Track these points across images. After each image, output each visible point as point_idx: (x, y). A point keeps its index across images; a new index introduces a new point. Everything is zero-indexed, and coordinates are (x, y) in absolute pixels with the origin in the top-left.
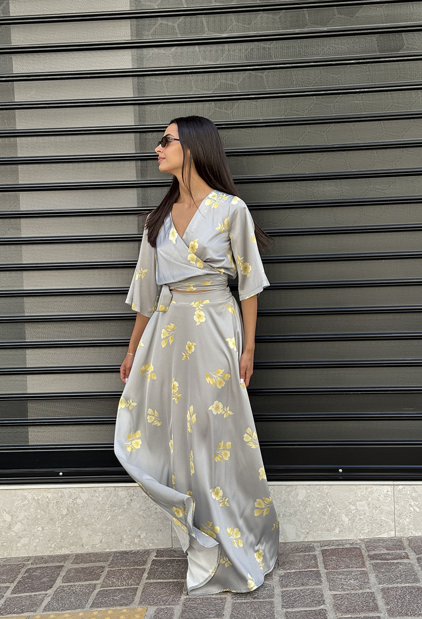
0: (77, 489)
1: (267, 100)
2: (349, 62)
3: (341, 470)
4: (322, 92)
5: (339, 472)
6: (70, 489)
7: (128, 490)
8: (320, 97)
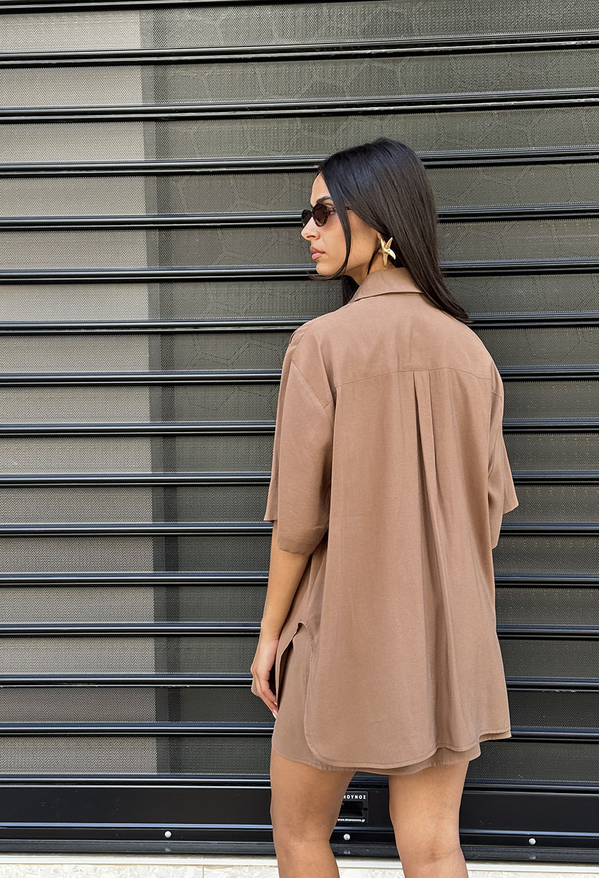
0: (21, 866)
1: (403, 115)
2: (568, 43)
3: (533, 841)
4: (513, 103)
5: (529, 844)
6: (8, 867)
7: (119, 870)
8: (508, 111)
